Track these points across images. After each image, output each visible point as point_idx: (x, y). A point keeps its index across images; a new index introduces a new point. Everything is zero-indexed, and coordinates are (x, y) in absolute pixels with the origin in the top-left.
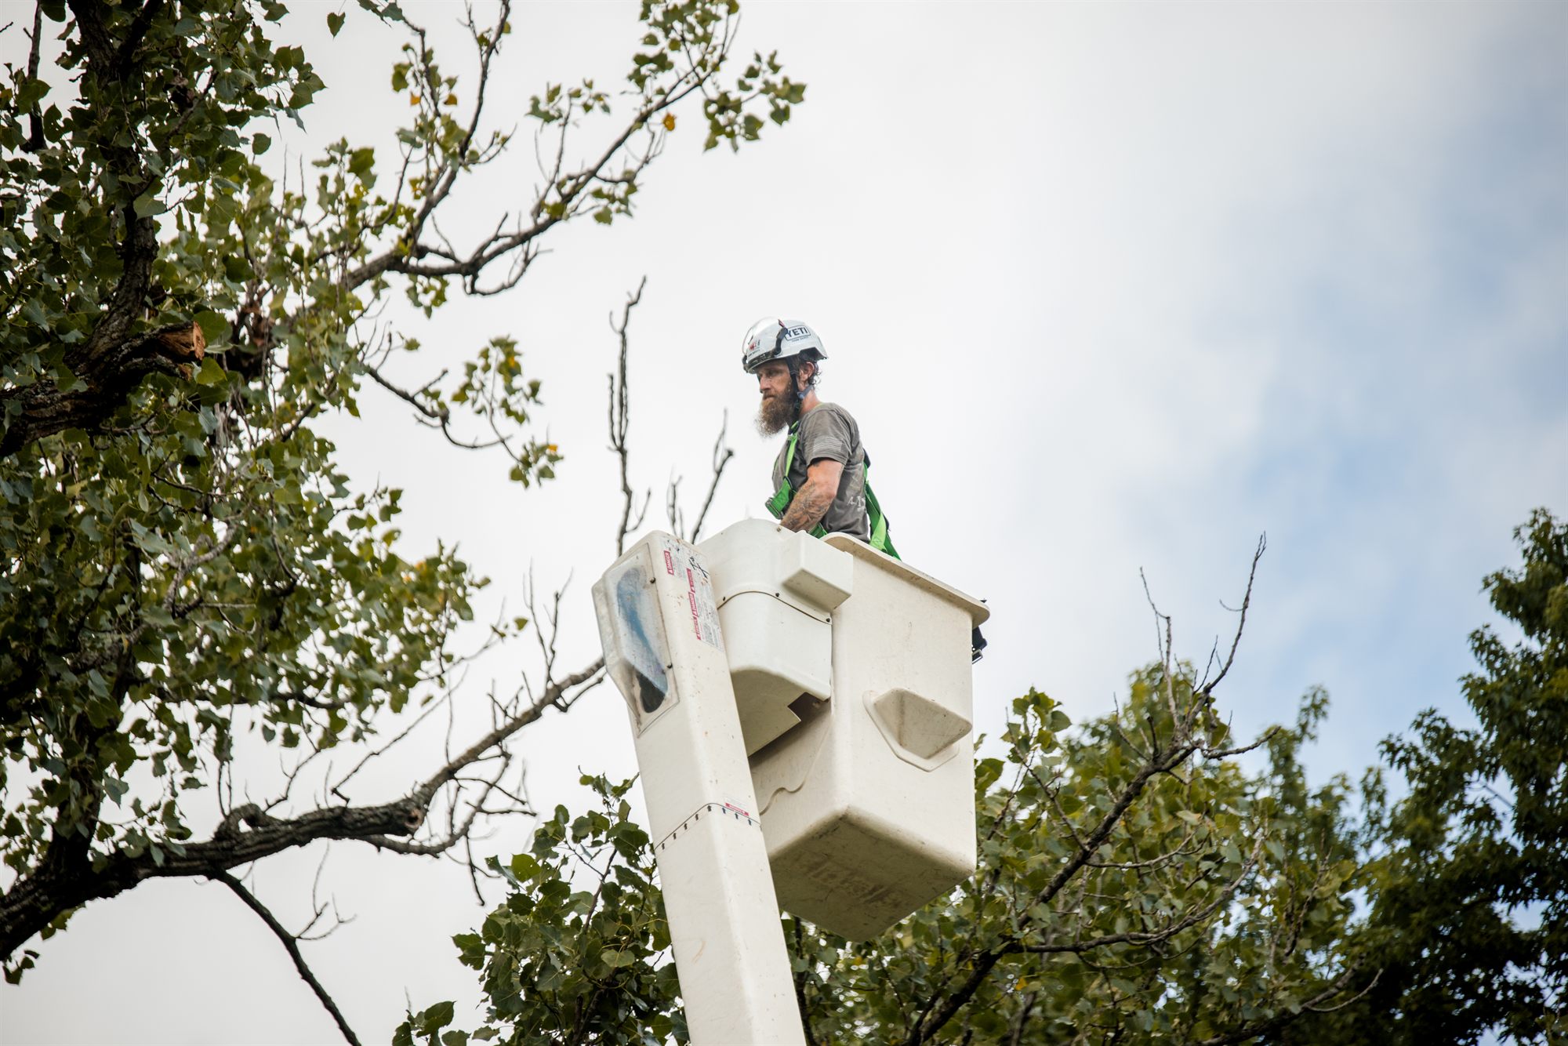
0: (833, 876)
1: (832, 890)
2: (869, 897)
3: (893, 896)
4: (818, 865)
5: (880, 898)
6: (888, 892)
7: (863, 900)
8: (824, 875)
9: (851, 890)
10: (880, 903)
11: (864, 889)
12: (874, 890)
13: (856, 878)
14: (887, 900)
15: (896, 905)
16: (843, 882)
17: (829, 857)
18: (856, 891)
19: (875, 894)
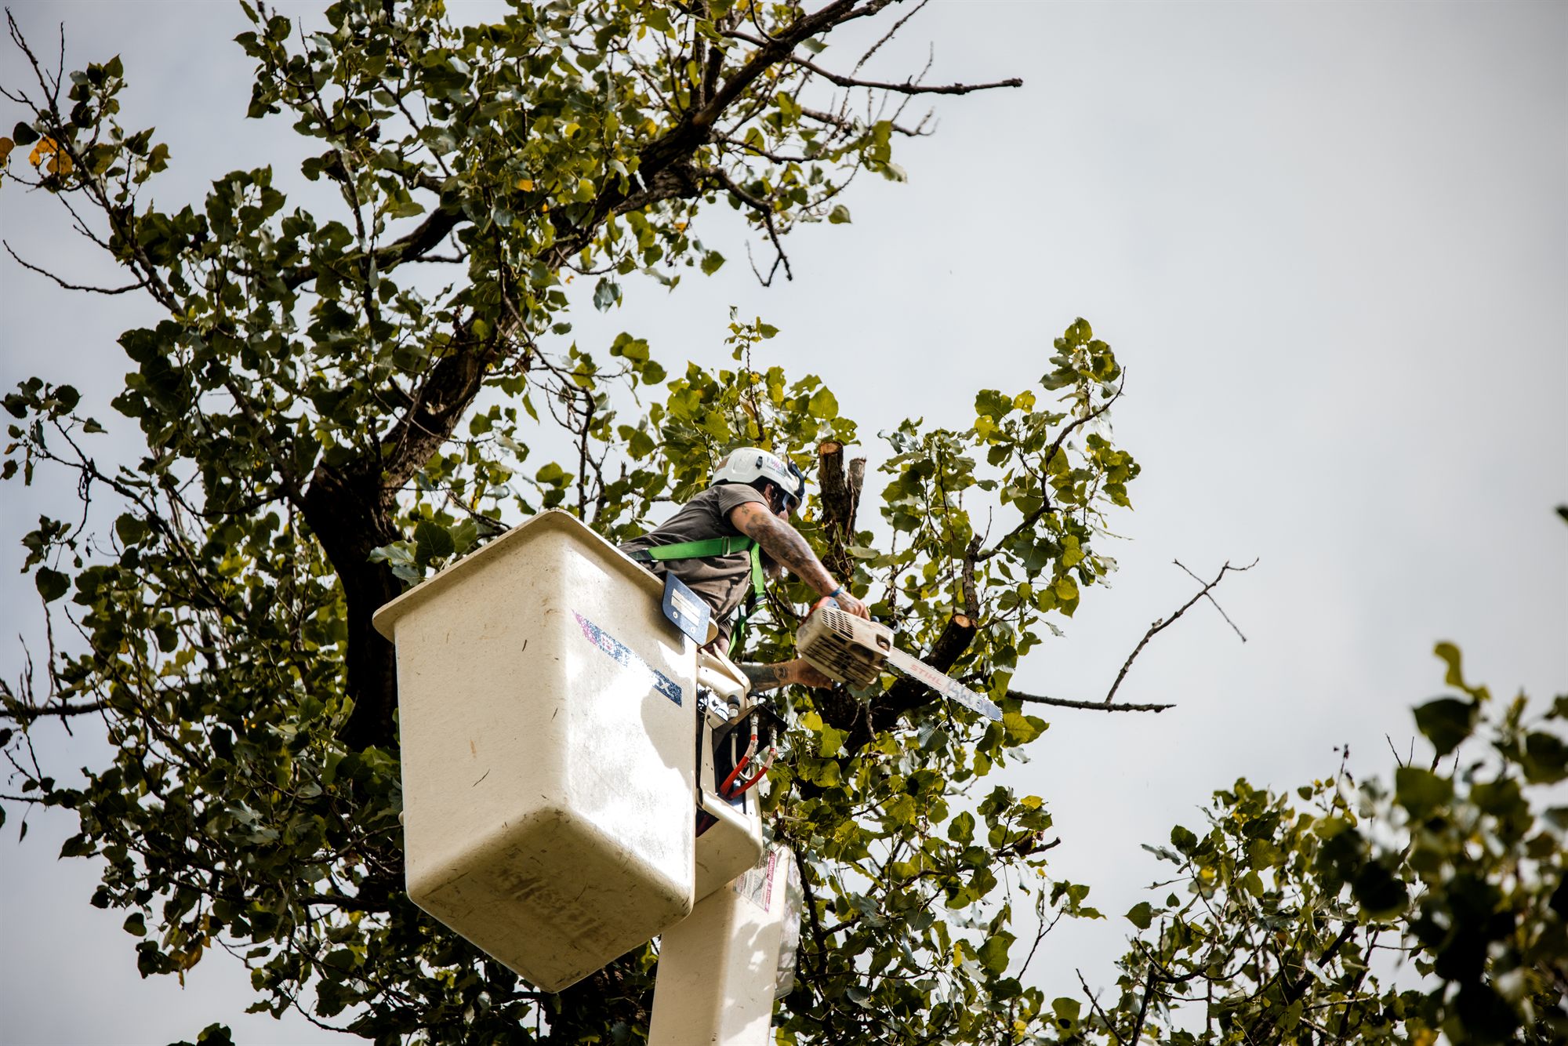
0: (573, 918)
1: (577, 899)
2: (534, 886)
3: (507, 885)
4: (587, 935)
5: (523, 883)
6: (512, 890)
7: (543, 883)
8: (582, 920)
9: (554, 897)
10: (524, 876)
11: (540, 898)
12: (527, 895)
13: (546, 912)
14: (514, 880)
15: (505, 873)
16: (562, 908)
17: (574, 944)
18: (549, 895)
19: (527, 890)
